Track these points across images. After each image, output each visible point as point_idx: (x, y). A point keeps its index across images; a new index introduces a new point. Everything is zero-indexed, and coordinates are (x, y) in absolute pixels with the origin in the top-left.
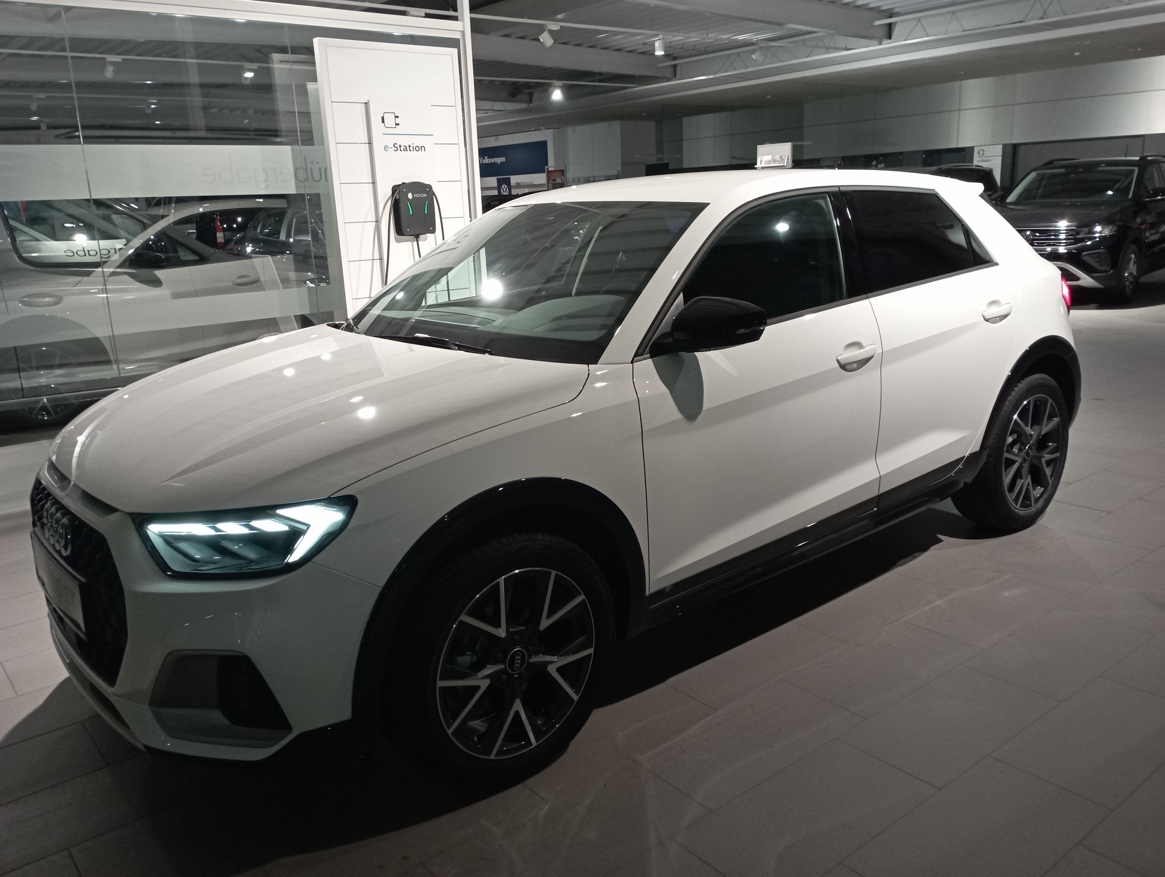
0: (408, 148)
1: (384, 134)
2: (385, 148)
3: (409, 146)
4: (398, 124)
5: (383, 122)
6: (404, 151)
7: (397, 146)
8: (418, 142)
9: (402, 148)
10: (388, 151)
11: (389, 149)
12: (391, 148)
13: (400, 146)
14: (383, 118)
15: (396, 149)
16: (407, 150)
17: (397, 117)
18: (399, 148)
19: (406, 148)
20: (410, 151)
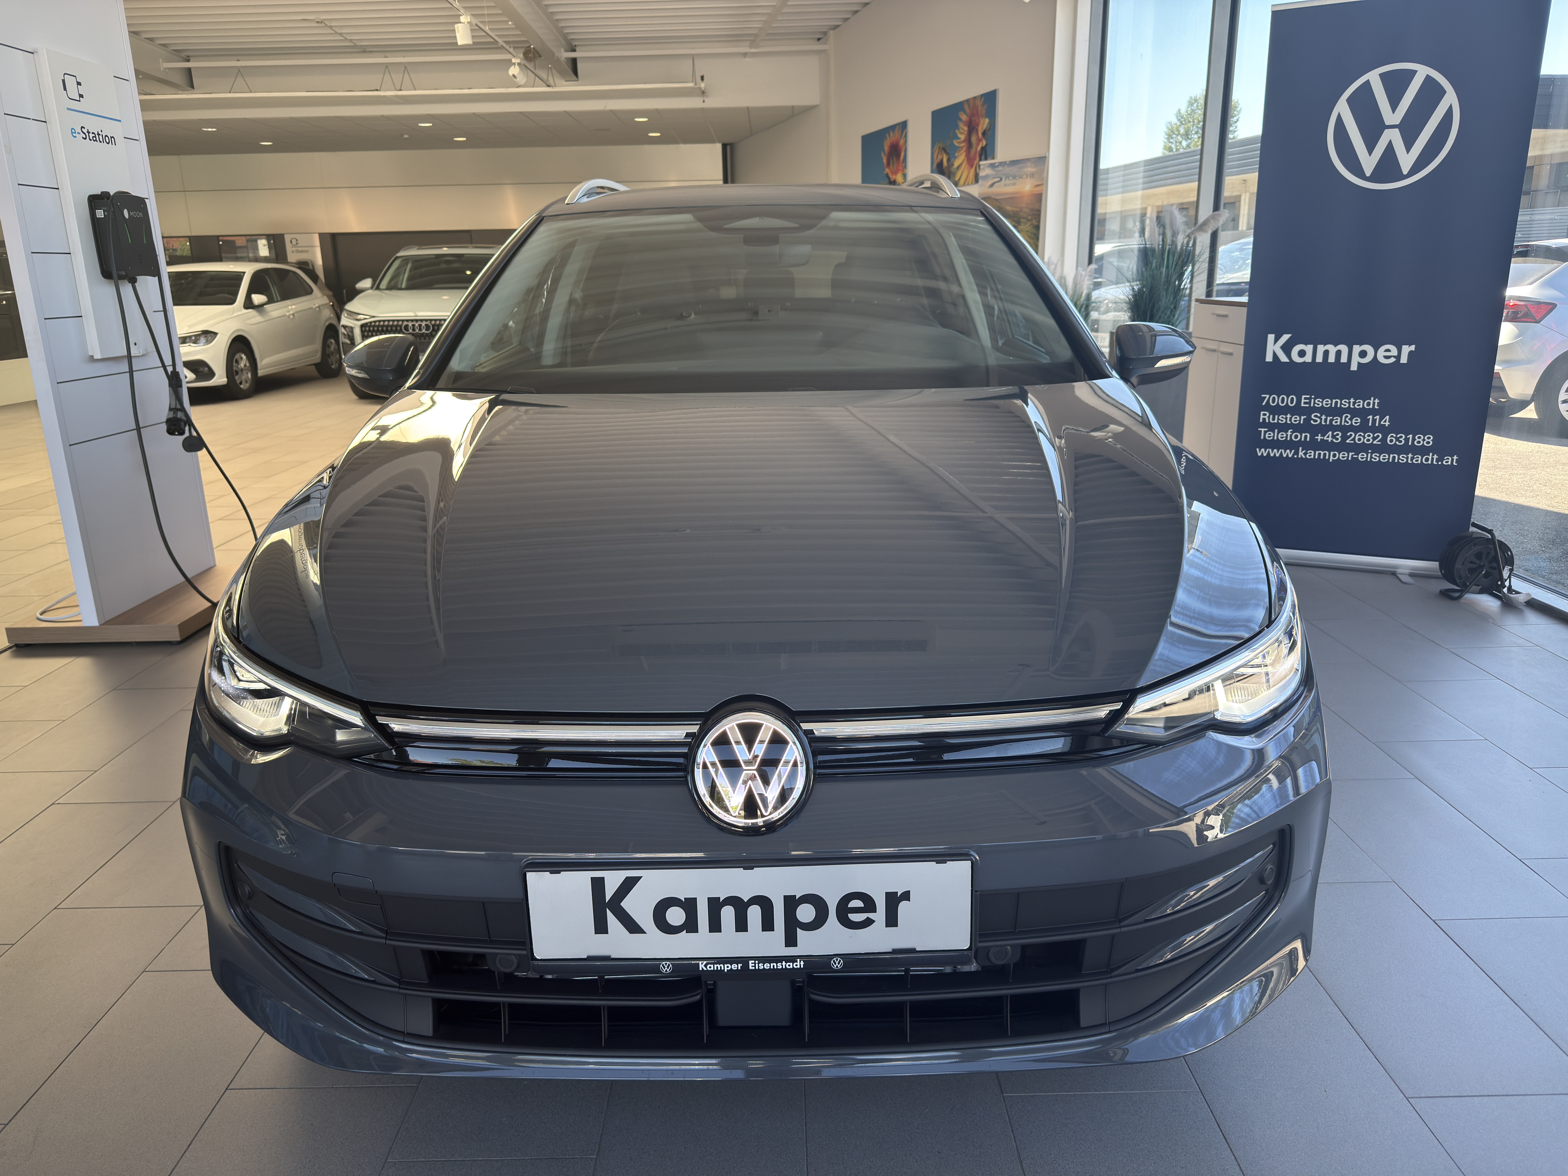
0: (97, 136)
1: (68, 109)
2: (72, 133)
3: (99, 135)
5: (65, 89)
6: (94, 141)
7: (85, 131)
8: (108, 128)
9: (91, 135)
10: (75, 137)
11: (77, 135)
12: (78, 133)
13: (89, 132)
14: (64, 82)
16: (96, 140)
18: (87, 134)
19: (95, 137)
20: (101, 142)
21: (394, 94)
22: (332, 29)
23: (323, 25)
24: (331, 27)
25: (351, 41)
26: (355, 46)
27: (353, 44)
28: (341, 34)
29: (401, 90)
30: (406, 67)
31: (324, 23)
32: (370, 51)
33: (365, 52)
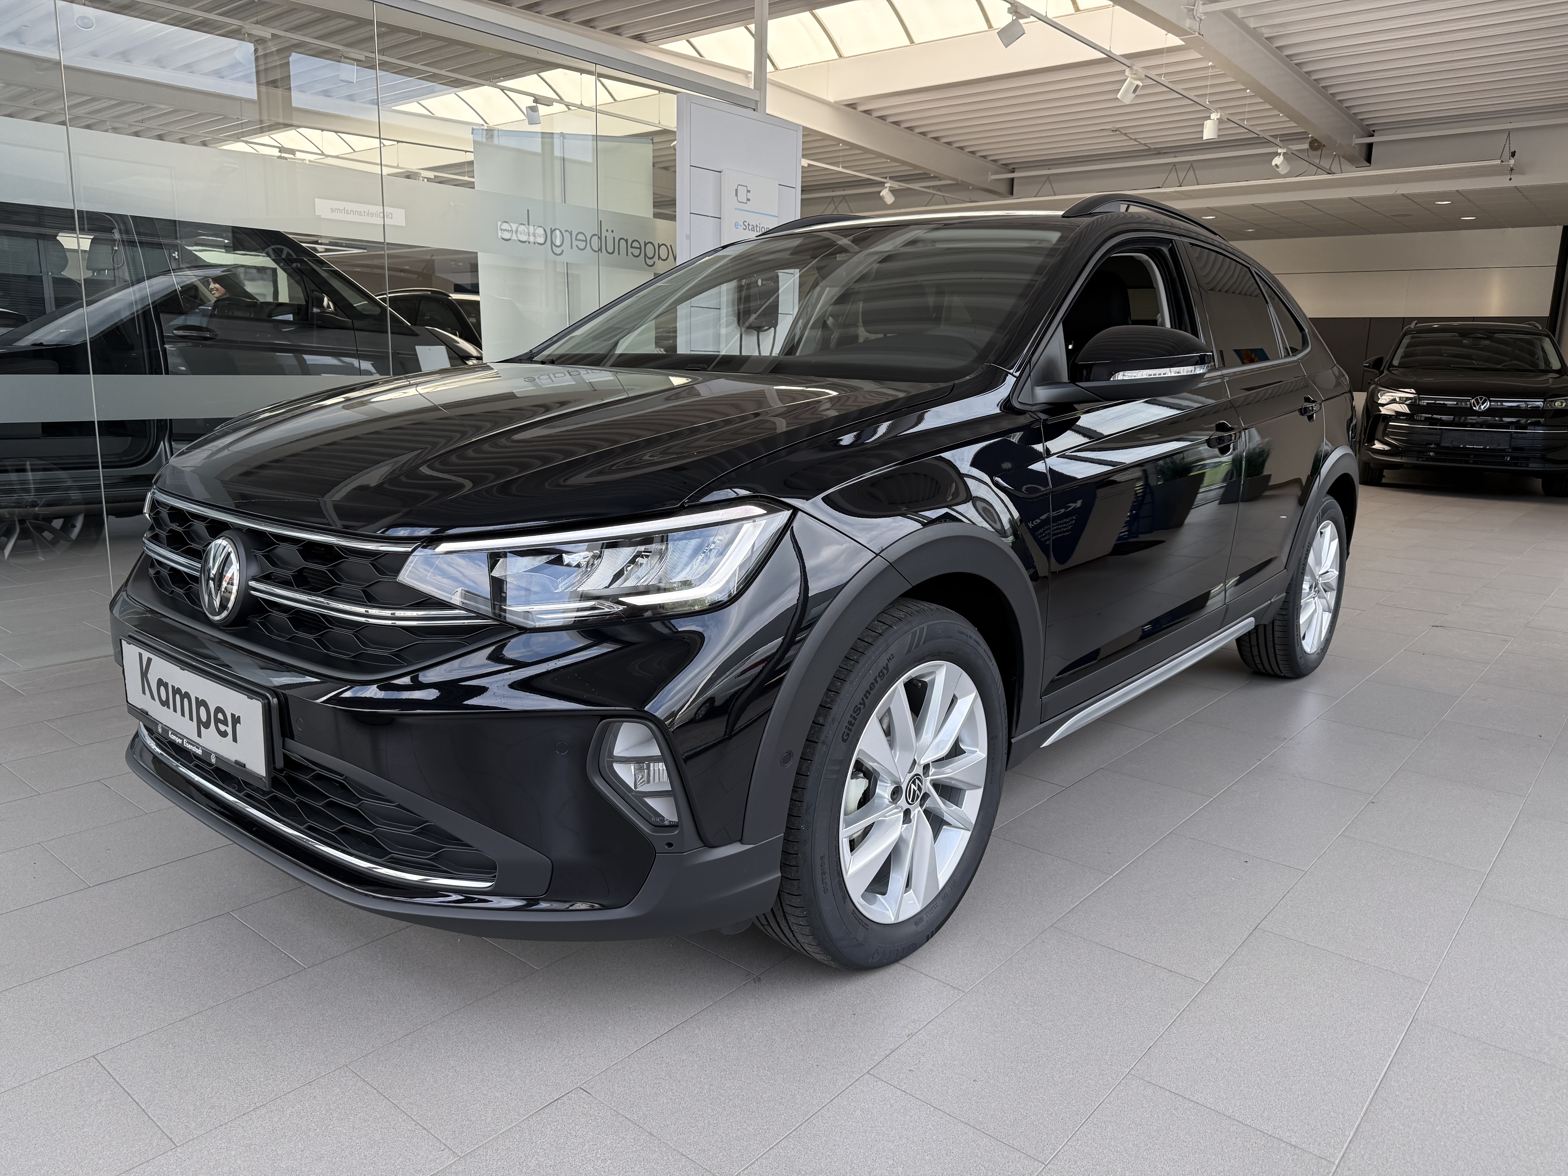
0: (755, 228)
1: (735, 209)
2: (735, 225)
3: (757, 226)
4: (748, 200)
5: (736, 195)
6: (752, 230)
7: (746, 224)
8: (765, 222)
9: (750, 227)
11: (739, 227)
12: (741, 226)
13: (749, 225)
14: (737, 190)
15: (745, 228)
16: (754, 230)
17: (749, 191)
18: (747, 226)
21: (1173, 190)
22: (1126, 136)
23: (1118, 132)
24: (1125, 134)
25: (1145, 145)
26: (1150, 149)
27: (1147, 148)
28: (1135, 140)
29: (1181, 186)
30: (1192, 165)
31: (1120, 131)
32: (1165, 153)
33: (1159, 153)
